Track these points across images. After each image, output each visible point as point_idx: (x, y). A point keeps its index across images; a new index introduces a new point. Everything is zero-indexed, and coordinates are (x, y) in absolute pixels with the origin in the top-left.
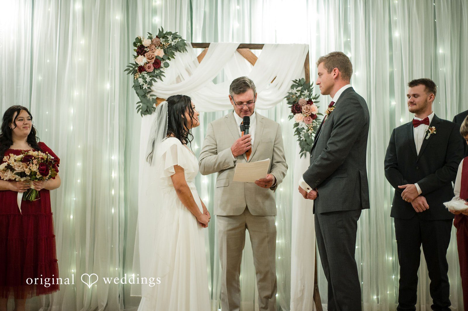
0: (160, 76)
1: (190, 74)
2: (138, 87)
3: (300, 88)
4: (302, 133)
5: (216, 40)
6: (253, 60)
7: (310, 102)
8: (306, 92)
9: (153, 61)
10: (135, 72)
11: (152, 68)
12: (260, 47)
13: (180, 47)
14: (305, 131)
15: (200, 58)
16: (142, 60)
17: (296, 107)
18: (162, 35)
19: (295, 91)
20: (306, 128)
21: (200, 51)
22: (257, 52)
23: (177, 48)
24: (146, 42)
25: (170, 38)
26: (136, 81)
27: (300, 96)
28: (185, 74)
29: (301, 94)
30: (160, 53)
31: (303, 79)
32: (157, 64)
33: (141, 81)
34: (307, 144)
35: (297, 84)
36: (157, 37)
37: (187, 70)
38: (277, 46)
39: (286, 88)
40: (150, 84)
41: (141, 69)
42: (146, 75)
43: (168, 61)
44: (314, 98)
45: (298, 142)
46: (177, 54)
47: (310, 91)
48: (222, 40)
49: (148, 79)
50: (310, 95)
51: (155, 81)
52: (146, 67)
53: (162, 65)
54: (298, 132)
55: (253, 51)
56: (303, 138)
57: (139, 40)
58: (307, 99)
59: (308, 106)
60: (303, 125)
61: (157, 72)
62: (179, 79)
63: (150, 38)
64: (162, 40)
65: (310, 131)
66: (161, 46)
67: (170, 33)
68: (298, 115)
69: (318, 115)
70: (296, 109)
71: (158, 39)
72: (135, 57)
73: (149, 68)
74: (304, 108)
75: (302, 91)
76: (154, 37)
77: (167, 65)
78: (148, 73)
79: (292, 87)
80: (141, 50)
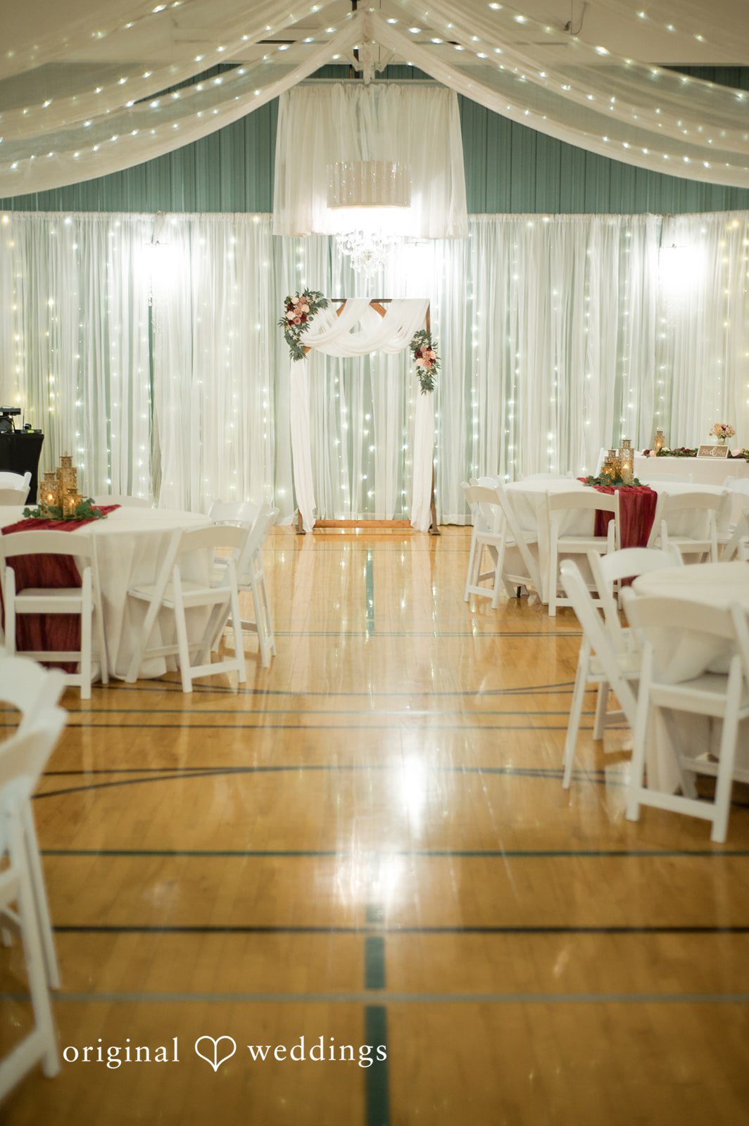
0: (306, 327)
1: (330, 325)
2: (288, 338)
3: (421, 338)
4: (423, 375)
5: (352, 295)
6: (383, 312)
7: (429, 349)
8: (426, 341)
9: (300, 316)
10: (286, 324)
11: (300, 321)
12: (389, 301)
13: (323, 304)
14: (425, 373)
15: (339, 312)
16: (291, 316)
17: (418, 353)
18: (307, 294)
19: (416, 340)
20: (426, 371)
21: (339, 304)
22: (385, 305)
23: (319, 305)
24: (295, 301)
25: (314, 296)
26: (287, 333)
27: (421, 344)
28: (327, 326)
29: (422, 342)
30: (306, 309)
31: (423, 330)
32: (304, 318)
33: (291, 333)
34: (427, 384)
35: (418, 334)
36: (303, 295)
37: (328, 323)
38: (403, 300)
39: (410, 338)
40: (299, 335)
41: (291, 322)
42: (294, 327)
43: (312, 316)
44: (434, 345)
45: (420, 382)
46: (320, 310)
47: (430, 339)
48: (359, 296)
49: (297, 331)
50: (430, 343)
51: (302, 332)
52: (295, 321)
53: (308, 319)
54: (420, 373)
55: (381, 304)
56: (423, 379)
57: (289, 299)
58: (427, 346)
59: (428, 352)
60: (424, 368)
61: (303, 324)
62: (321, 330)
63: (298, 296)
64: (308, 298)
65: (429, 373)
66: (306, 303)
67: (314, 292)
68: (419, 360)
69: (436, 360)
70: (418, 354)
71: (304, 298)
72: (286, 313)
73: (297, 321)
74: (424, 354)
75: (423, 340)
76: (301, 296)
77: (311, 319)
78: (297, 326)
79: (415, 336)
80: (291, 307)
